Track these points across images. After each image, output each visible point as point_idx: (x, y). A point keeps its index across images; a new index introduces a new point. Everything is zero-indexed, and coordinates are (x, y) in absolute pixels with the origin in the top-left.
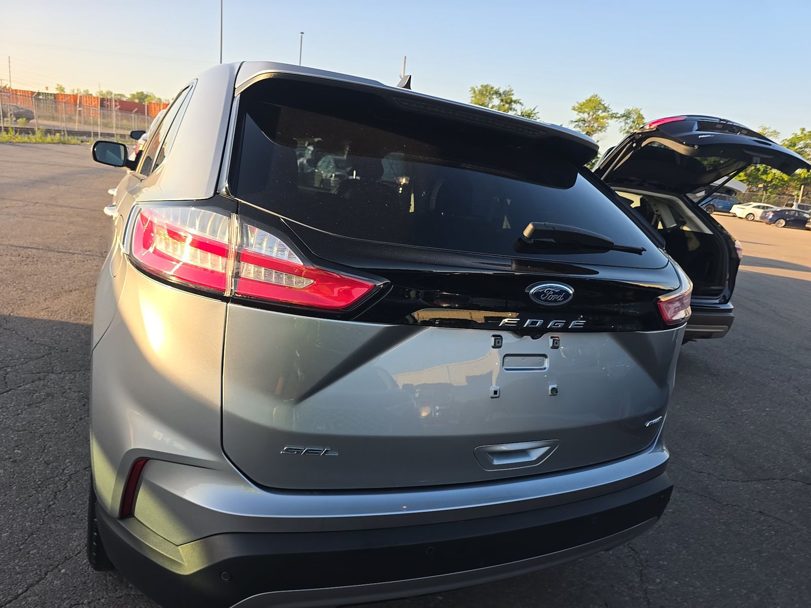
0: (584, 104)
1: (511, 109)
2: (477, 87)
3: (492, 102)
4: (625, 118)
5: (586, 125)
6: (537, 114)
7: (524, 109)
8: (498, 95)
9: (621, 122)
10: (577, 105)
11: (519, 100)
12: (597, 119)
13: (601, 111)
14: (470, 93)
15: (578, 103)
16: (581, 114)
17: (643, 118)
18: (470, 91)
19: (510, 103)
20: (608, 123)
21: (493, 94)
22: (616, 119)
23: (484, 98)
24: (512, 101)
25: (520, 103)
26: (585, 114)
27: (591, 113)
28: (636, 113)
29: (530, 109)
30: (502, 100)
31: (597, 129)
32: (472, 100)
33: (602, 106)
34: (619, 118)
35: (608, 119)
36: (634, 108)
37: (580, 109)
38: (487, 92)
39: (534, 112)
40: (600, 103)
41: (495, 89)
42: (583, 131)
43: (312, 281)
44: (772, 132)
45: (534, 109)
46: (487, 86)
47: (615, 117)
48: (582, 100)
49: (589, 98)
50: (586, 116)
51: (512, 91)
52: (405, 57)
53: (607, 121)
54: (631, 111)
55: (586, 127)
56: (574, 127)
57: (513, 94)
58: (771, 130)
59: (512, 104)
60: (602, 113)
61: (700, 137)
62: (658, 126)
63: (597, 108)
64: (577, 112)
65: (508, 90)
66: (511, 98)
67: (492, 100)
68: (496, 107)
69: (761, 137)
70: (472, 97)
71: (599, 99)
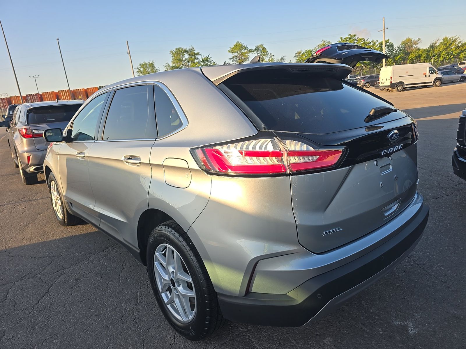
0: (234, 48)
1: (196, 59)
2: (173, 50)
3: (184, 57)
4: (256, 51)
5: (238, 59)
6: (211, 59)
7: (203, 57)
8: (187, 52)
9: (255, 53)
10: (230, 49)
11: (199, 52)
12: (243, 54)
13: (243, 50)
14: (171, 54)
15: (230, 48)
16: (234, 54)
17: (266, 49)
18: (171, 53)
19: (194, 56)
20: (249, 55)
21: (184, 52)
22: (252, 53)
23: (179, 55)
24: (195, 54)
25: (200, 54)
26: (236, 53)
27: (239, 52)
28: (261, 47)
29: (206, 57)
30: (190, 55)
31: (244, 60)
32: (173, 58)
33: (243, 47)
34: (253, 51)
35: (248, 53)
36: (260, 45)
37: (232, 51)
38: (180, 52)
39: (210, 57)
40: (242, 46)
41: (184, 49)
42: (237, 62)
43: (318, 157)
44: (328, 43)
45: (209, 56)
46: (179, 49)
47: (252, 52)
48: (232, 46)
49: (235, 44)
50: (236, 54)
51: (194, 48)
52: (127, 41)
53: (248, 55)
54: (259, 47)
55: (238, 60)
56: (232, 61)
57: (195, 50)
58: (327, 42)
59: (196, 55)
60: (244, 51)
61: (343, 54)
62: (321, 53)
63: (241, 48)
64: (231, 53)
65: (191, 48)
66: (194, 52)
67: (184, 56)
68: (187, 59)
69: (363, 48)
70: (173, 56)
71: (240, 44)
